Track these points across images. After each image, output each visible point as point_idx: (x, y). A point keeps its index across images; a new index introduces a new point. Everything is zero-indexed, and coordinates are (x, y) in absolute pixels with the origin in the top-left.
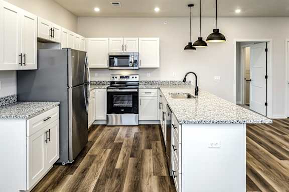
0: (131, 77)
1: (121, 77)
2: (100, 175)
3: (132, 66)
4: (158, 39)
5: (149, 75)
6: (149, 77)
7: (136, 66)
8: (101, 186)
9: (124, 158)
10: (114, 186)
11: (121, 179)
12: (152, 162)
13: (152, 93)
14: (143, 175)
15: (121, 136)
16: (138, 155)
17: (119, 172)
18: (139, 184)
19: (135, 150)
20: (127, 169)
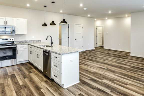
0: (9, 39)
1: (2, 40)
2: (15, 90)
3: (11, 33)
4: (26, 20)
5: (20, 38)
6: (20, 39)
7: (14, 33)
8: (19, 94)
9: (21, 80)
10: (26, 91)
11: (28, 88)
12: (36, 77)
13: (24, 47)
14: (37, 83)
15: (11, 71)
16: (27, 76)
17: (24, 86)
18: (38, 86)
19: (24, 75)
20: (27, 83)
